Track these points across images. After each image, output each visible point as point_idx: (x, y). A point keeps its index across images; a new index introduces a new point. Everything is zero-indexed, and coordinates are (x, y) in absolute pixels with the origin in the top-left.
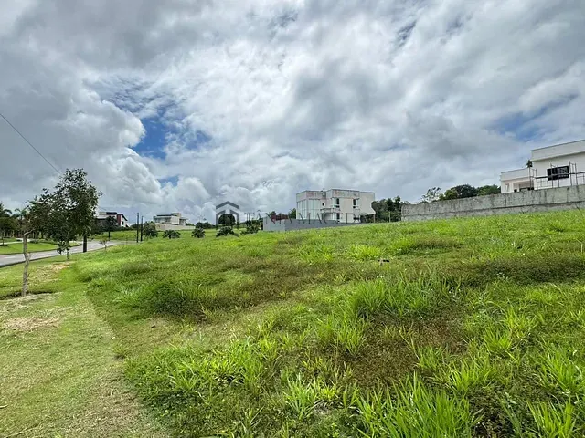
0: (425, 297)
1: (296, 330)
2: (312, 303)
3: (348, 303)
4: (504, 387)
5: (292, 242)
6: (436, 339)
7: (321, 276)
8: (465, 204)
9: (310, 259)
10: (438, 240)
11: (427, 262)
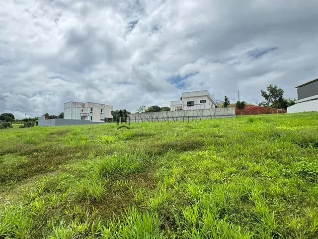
0: (138, 163)
1: (61, 191)
2: (73, 172)
3: (96, 169)
4: (172, 202)
6: (143, 184)
7: (79, 154)
8: (155, 115)
9: (72, 144)
10: (145, 132)
11: (139, 144)
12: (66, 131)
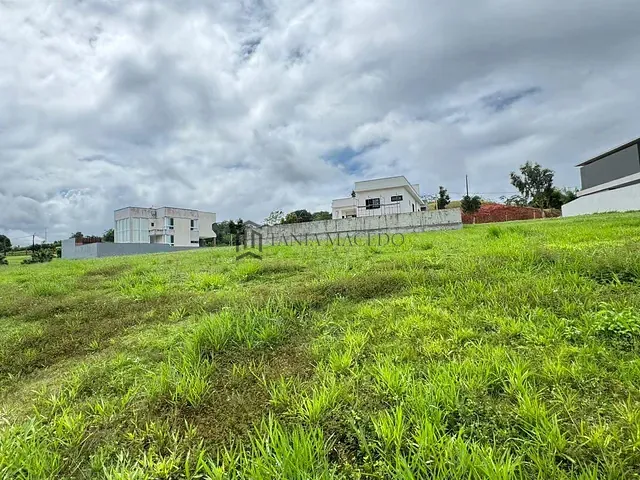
0: (274, 326)
1: (116, 391)
2: (139, 350)
3: (189, 344)
4: (349, 405)
5: (108, 273)
6: (286, 369)
7: (151, 313)
8: (303, 228)
9: (136, 293)
10: (283, 263)
11: (273, 288)
12: (121, 268)
